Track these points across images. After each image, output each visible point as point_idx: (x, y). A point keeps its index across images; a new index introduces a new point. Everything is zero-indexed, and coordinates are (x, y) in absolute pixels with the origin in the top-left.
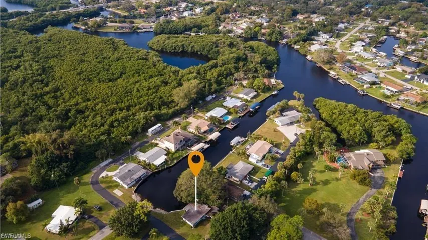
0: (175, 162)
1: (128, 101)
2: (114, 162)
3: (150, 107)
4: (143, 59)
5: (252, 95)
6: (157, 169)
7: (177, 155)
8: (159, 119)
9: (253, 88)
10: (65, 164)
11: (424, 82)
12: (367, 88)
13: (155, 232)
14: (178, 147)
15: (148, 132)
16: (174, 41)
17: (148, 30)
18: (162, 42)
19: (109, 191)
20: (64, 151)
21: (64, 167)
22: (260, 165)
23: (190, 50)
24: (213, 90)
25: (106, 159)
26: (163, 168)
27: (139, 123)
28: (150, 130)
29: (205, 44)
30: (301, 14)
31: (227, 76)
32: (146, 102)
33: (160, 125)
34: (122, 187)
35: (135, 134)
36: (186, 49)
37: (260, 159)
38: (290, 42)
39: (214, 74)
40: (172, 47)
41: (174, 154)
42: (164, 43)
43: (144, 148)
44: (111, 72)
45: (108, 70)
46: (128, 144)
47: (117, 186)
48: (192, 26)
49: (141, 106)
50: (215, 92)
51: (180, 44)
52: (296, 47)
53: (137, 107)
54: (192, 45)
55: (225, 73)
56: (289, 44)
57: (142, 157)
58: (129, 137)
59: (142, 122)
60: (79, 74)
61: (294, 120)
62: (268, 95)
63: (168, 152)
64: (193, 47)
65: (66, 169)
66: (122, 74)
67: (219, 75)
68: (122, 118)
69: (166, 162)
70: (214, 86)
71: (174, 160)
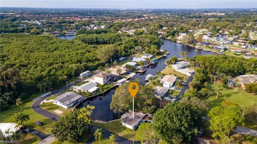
0: (105, 90)
1: (62, 59)
2: (53, 93)
3: (80, 61)
4: (71, 42)
5: (151, 56)
6: (91, 95)
7: (106, 86)
8: (86, 68)
9: (150, 53)
10: (8, 94)
11: (255, 48)
12: (223, 51)
13: (100, 132)
14: (106, 81)
15: (79, 76)
16: (90, 36)
18: (82, 37)
19: (50, 111)
21: (7, 96)
23: (102, 40)
24: (123, 55)
25: (46, 92)
26: (96, 95)
27: (72, 69)
28: (81, 74)
29: (111, 36)
30: (165, 27)
31: (131, 48)
32: (76, 59)
33: (88, 71)
34: (62, 108)
35: (70, 76)
36: (99, 40)
39: (122, 47)
40: (89, 39)
41: (103, 86)
42: (83, 37)
43: (78, 83)
44: (47, 48)
45: (45, 48)
46: (63, 82)
47: (57, 107)
48: (100, 31)
49: (73, 62)
50: (125, 56)
51: (94, 37)
52: (168, 38)
53: (70, 62)
54: (103, 37)
55: (129, 46)
56: (164, 37)
57: (77, 88)
58: (66, 77)
59: (75, 68)
60: (24, 49)
61: (185, 65)
62: (161, 56)
63: (98, 85)
64: (104, 38)
65: (8, 98)
66: (56, 50)
67: (125, 48)
68: (58, 67)
69: (97, 91)
70: (123, 52)
71: (105, 89)
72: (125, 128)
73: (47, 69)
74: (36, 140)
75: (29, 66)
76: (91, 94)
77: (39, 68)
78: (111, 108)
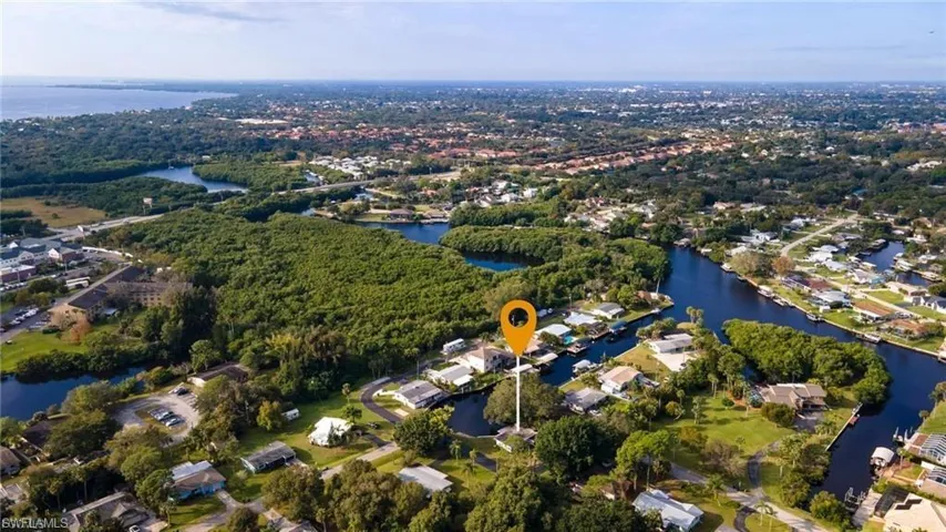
0: (485, 385)
1: (412, 307)
2: (394, 380)
3: (447, 316)
4: (433, 257)
5: (614, 311)
6: (456, 391)
7: (489, 377)
8: (458, 332)
9: (617, 302)
10: (326, 373)
11: (935, 308)
12: (825, 311)
13: (458, 444)
14: (490, 367)
15: (442, 348)
16: (486, 233)
17: (438, 220)
18: (464, 236)
19: (389, 410)
20: (329, 353)
21: (325, 377)
22: (618, 396)
23: (511, 248)
24: (549, 302)
25: (381, 377)
26: (467, 390)
27: (430, 334)
28: (446, 346)
29: (537, 239)
30: (723, 201)
31: (574, 283)
32: (440, 310)
33: (461, 340)
34: (407, 406)
35: (424, 348)
36: (505, 247)
37: (619, 388)
38: (694, 243)
39: (552, 280)
40: (480, 243)
41: (482, 376)
42: (467, 237)
43: (437, 366)
44: (381, 272)
45: (377, 270)
46: (412, 360)
47: (399, 405)
48: (516, 214)
49: (433, 315)
50: (552, 305)
51: (494, 239)
52: (703, 251)
53: (427, 316)
54: (516, 240)
55: (570, 278)
56: (693, 246)
57: (435, 375)
58: (416, 350)
59: (435, 332)
60: (334, 272)
61: (682, 345)
62: (643, 314)
63: (474, 372)
64: (517, 243)
65: (327, 380)
66: (399, 276)
67: (560, 282)
68: (405, 326)
69: (471, 383)
70: (551, 296)
71: (483, 382)
72: (498, 448)
73: (383, 330)
74: (371, 447)
75: (350, 320)
76: (458, 389)
77: (368, 326)
78: (485, 417)
